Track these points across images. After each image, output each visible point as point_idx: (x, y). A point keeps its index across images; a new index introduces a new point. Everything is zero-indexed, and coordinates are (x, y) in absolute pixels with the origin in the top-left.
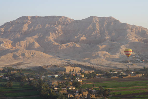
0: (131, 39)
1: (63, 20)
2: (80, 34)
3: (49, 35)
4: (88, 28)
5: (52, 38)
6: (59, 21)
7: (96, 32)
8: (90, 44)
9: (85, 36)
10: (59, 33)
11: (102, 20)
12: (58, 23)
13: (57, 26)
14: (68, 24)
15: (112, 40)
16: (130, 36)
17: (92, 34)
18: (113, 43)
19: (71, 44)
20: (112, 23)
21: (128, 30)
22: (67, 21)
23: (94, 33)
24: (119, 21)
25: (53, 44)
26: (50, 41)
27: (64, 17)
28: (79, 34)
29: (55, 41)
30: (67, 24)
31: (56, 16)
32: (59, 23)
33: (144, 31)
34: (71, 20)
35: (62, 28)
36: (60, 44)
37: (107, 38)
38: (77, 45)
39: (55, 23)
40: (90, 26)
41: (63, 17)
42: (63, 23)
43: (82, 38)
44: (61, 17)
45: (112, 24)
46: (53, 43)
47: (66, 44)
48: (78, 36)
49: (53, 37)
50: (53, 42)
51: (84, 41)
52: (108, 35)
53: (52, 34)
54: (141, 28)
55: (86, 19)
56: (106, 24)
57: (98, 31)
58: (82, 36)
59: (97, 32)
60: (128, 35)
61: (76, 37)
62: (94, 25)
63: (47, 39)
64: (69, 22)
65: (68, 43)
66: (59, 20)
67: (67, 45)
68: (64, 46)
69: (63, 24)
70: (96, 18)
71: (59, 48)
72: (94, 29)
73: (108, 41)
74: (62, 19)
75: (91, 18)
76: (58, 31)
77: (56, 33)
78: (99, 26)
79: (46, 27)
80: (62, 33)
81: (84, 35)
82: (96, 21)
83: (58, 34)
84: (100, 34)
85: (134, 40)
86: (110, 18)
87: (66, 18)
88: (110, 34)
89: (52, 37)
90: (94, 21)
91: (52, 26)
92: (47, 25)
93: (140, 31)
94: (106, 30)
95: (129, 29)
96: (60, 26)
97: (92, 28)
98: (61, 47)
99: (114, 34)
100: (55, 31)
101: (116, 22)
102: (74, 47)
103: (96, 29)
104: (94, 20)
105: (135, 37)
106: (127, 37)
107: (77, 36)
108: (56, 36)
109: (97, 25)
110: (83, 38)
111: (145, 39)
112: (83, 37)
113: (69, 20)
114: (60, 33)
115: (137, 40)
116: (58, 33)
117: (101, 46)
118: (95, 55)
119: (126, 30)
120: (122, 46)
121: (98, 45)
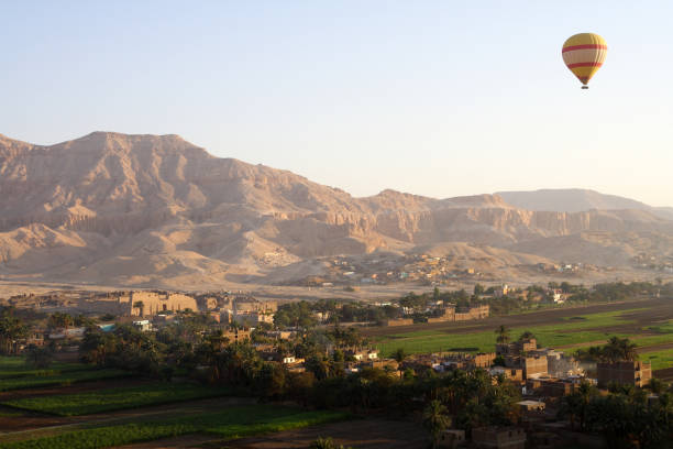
0: (267, 213)
4: (92, 175)
8: (108, 233)
9: (84, 204)
16: (258, 201)
17: (113, 196)
21: (244, 181)
23: (117, 192)
24: (206, 152)
33: (301, 186)
34: (14, 144)
37: (175, 209)
40: (101, 167)
47: (14, 233)
48: (57, 204)
51: (83, 226)
54: (289, 176)
55: (75, 141)
56: (159, 158)
58: (72, 204)
60: (249, 198)
61: (48, 208)
62: (113, 163)
65: (22, 229)
67: (20, 237)
70: (120, 141)
72: (117, 179)
75: (98, 138)
82: (120, 150)
85: (276, 214)
86: (171, 138)
88: (181, 194)
90: (112, 148)
93: (286, 184)
94: (162, 183)
95: (247, 178)
97: (108, 175)
99: (197, 195)
101: (195, 153)
102: (50, 242)
103: (126, 177)
104: (110, 143)
105: (276, 206)
106: (252, 206)
109: (126, 165)
110: (79, 211)
111: (310, 212)
115: (285, 216)
117: (167, 235)
118: (164, 266)
119: (236, 180)
120: (249, 235)
121: (154, 234)
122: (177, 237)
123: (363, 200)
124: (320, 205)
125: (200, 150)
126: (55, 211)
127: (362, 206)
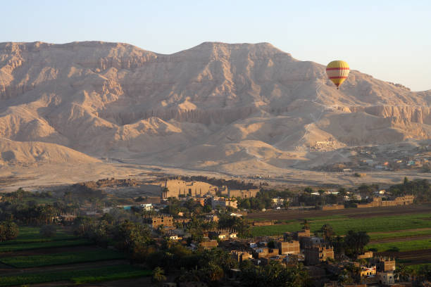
0: (331, 107)
1: (122, 53)
2: (177, 95)
3: (82, 98)
4: (200, 78)
5: (90, 107)
6: (110, 56)
7: (223, 89)
8: (208, 124)
9: (192, 101)
10: (112, 91)
11: (240, 52)
12: (105, 63)
13: (103, 72)
14: (136, 66)
15: (273, 111)
16: (327, 97)
17: (214, 94)
18: (279, 117)
19: (151, 122)
20: (270, 61)
21: (318, 80)
22: (135, 56)
23: (217, 91)
24: (290, 57)
25: (97, 124)
26: (87, 116)
27: (125, 45)
28: (172, 93)
29: (101, 116)
30: (133, 67)
31: (99, 42)
32: (111, 64)
33: (366, 83)
34: (145, 53)
35: (120, 77)
36: (116, 126)
37: (259, 103)
38: (171, 127)
39: (99, 63)
40: (206, 71)
41: (122, 44)
42: (122, 63)
43: (182, 106)
44: (114, 45)
45: (271, 63)
46: (96, 122)
47: (136, 125)
48: (171, 101)
49: (92, 106)
50: (95, 119)
51: (190, 116)
52: (261, 95)
53: (89, 95)
55: (189, 50)
56: (252, 63)
57: (230, 83)
58: (182, 101)
59: (227, 89)
60: (320, 94)
61: (164, 104)
62: (217, 68)
63: (77, 111)
64: (139, 61)
65: (143, 122)
66: (109, 53)
67: (141, 128)
68: (131, 130)
69: (123, 67)
70: (223, 50)
71: (117, 137)
72: (218, 80)
73: (263, 112)
74: (119, 51)
75: (206, 47)
76: (108, 85)
77: (101, 93)
78: (231, 70)
79: (70, 76)
80: (120, 93)
81: (188, 98)
82: (222, 56)
83: (109, 96)
84: (236, 93)
85: (339, 108)
86: (263, 46)
87: (131, 46)
88: (266, 93)
89: (89, 105)
90: (216, 54)
91: (90, 71)
92: (73, 69)
93: (354, 83)
94: (253, 82)
95: (321, 78)
96: (113, 72)
97: (211, 77)
98: (121, 133)
99: (277, 93)
100: (97, 86)
101: (281, 57)
102: (162, 133)
103: (224, 79)
104: (215, 52)
105: (342, 100)
106: (320, 102)
107: (167, 99)
108: (102, 100)
109: (226, 68)
110: (187, 106)
111: (370, 105)
112: (186, 103)
113: (141, 55)
114: (115, 93)
115: (347, 110)
116: (108, 92)
117: (246, 127)
118: (232, 153)
119: (311, 79)
120: (309, 127)
121: (237, 125)
122: (253, 128)
123: (420, 94)
124: (380, 99)
125: (286, 56)
126: (169, 106)
127: (419, 99)
